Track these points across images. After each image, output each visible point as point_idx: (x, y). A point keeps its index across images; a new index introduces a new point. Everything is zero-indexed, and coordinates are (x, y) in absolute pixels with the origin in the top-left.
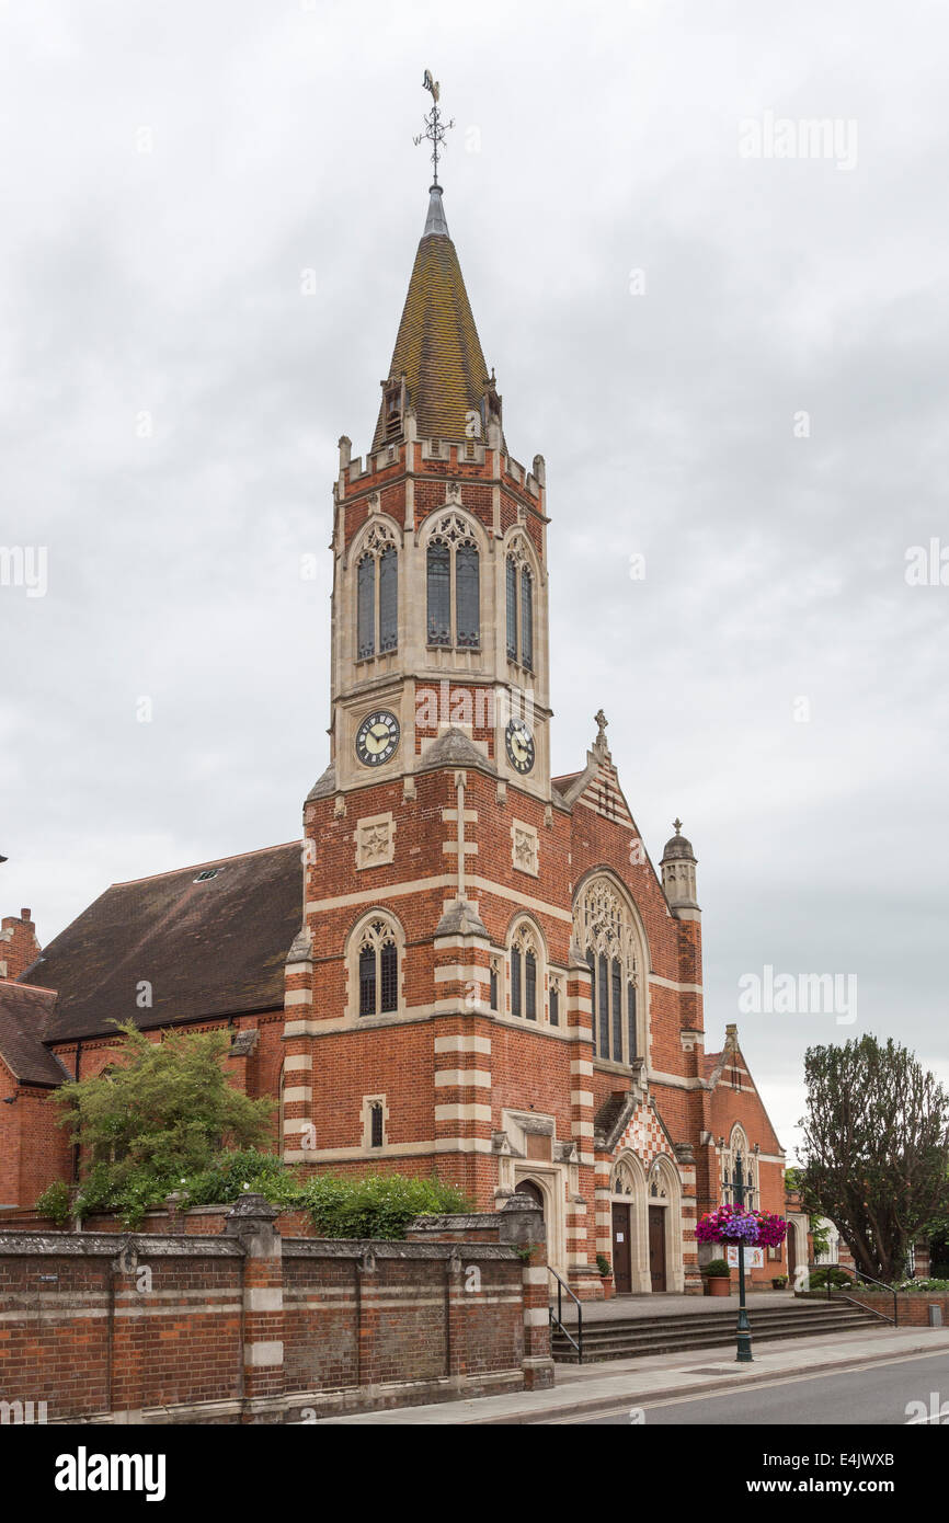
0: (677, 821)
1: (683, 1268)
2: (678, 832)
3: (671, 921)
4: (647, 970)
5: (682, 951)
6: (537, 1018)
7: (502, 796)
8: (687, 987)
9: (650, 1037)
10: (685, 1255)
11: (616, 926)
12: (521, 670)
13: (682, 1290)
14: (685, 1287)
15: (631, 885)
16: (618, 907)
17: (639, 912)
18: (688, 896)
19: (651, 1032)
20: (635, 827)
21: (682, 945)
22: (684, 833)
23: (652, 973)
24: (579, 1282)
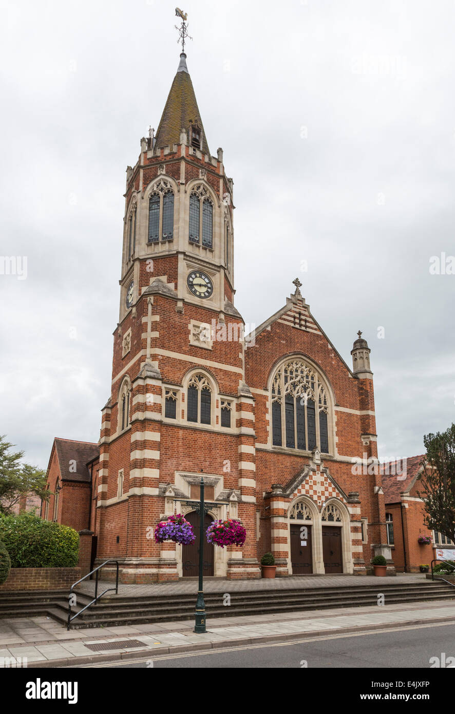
0: (359, 332)
1: (352, 560)
2: (360, 337)
3: (353, 380)
4: (333, 404)
5: (361, 394)
6: (211, 423)
7: (180, 308)
8: (364, 412)
9: (336, 439)
10: (353, 553)
11: (310, 383)
12: (201, 248)
13: (352, 572)
14: (354, 571)
15: (320, 362)
16: (311, 373)
17: (326, 375)
18: (364, 367)
19: (337, 435)
20: (323, 333)
21: (361, 391)
22: (363, 337)
23: (336, 405)
24: (232, 569)
